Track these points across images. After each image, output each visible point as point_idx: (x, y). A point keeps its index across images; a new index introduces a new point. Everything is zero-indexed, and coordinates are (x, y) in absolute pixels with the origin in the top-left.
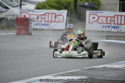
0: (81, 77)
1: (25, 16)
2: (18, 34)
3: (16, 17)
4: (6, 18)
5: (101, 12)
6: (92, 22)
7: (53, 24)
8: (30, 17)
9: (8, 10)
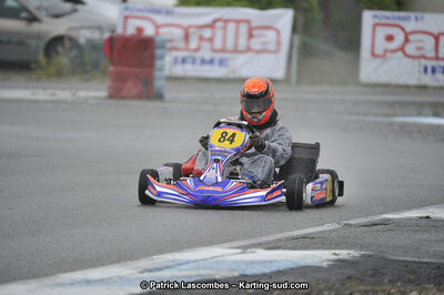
0: (338, 252)
1: (140, 30)
3: (107, 35)
4: (71, 39)
5: (417, 19)
6: (381, 52)
7: (241, 59)
8: (157, 33)
9: (79, 7)
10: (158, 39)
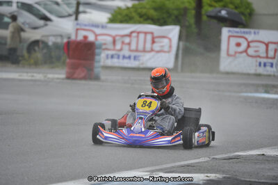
0: (209, 175)
1: (85, 37)
2: (70, 77)
3: (65, 40)
4: (43, 42)
5: (255, 33)
6: (233, 53)
7: (148, 56)
8: (96, 39)
9: (48, 23)
10: (97, 43)
